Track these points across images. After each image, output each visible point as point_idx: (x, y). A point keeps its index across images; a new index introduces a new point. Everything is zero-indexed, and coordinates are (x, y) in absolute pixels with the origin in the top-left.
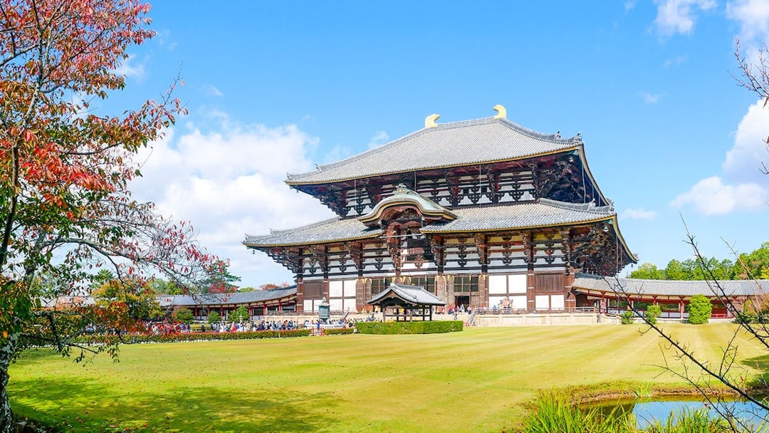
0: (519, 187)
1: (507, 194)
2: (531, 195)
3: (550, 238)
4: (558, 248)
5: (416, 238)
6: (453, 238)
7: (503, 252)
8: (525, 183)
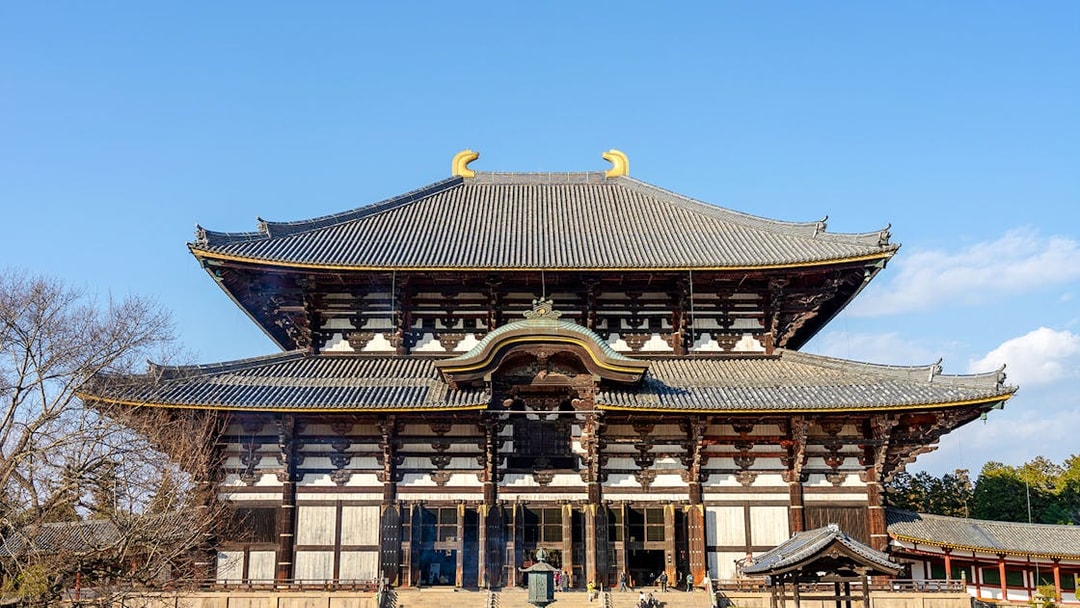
0: (732, 323)
1: (707, 336)
2: (757, 343)
3: (833, 433)
4: (852, 455)
5: (537, 418)
6: (623, 422)
7: (736, 457)
8: (744, 317)
